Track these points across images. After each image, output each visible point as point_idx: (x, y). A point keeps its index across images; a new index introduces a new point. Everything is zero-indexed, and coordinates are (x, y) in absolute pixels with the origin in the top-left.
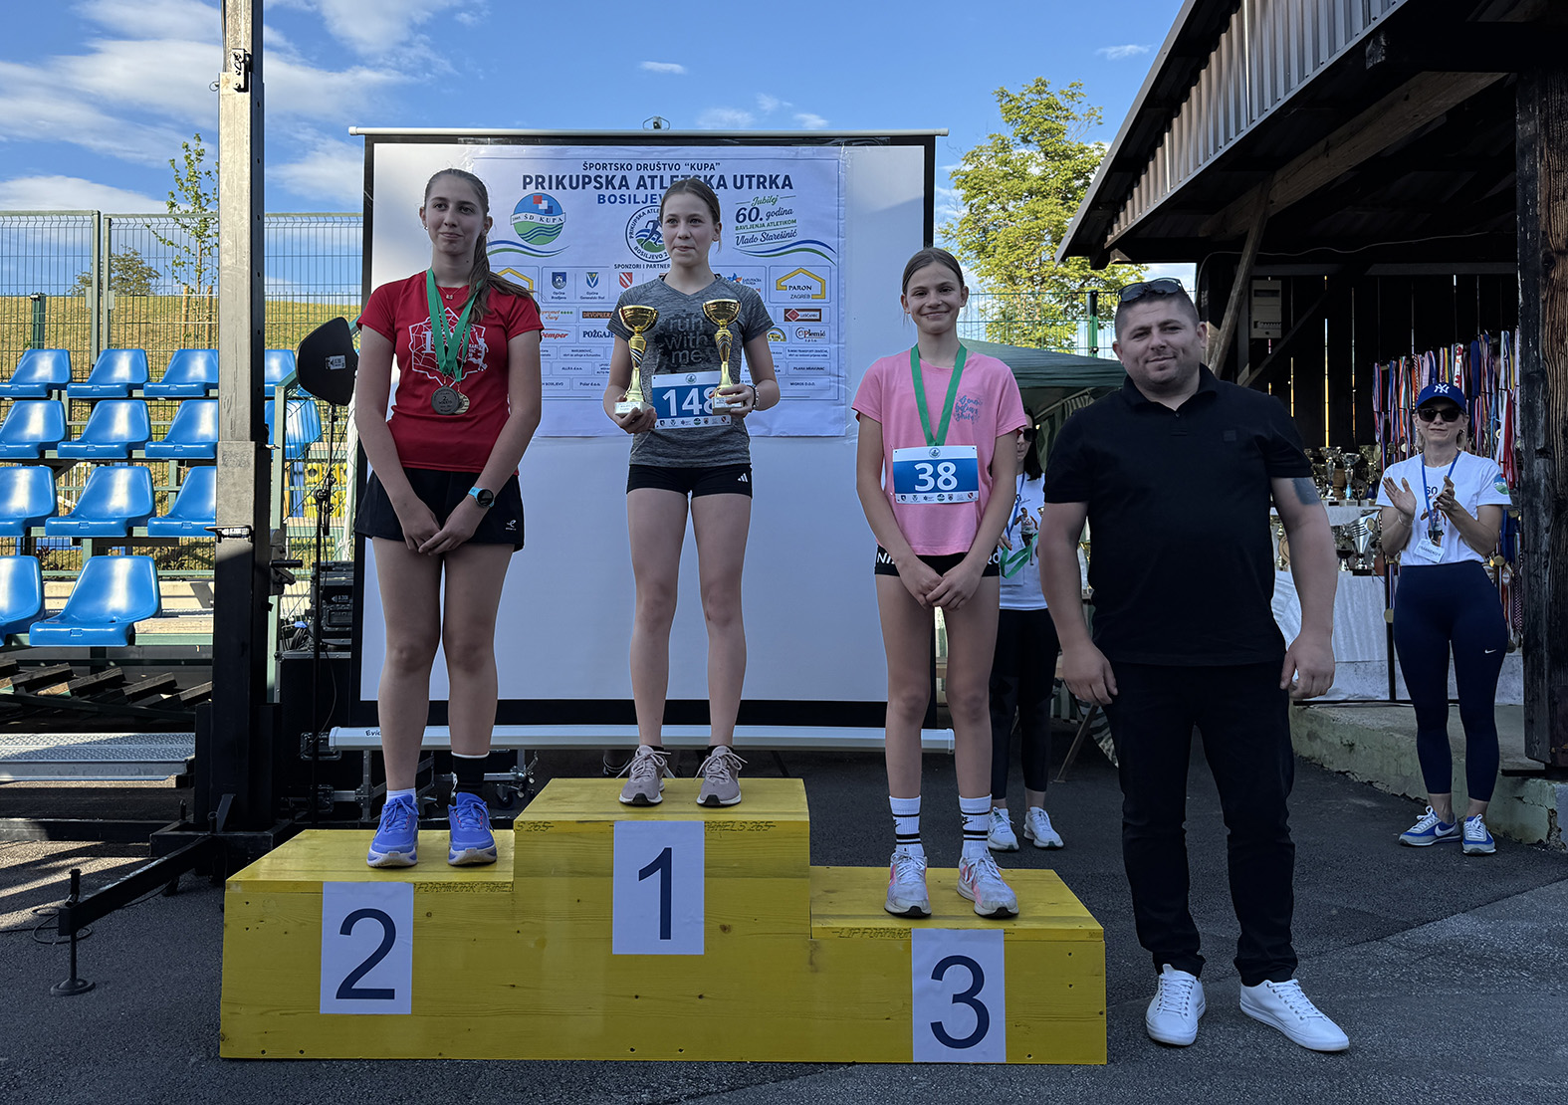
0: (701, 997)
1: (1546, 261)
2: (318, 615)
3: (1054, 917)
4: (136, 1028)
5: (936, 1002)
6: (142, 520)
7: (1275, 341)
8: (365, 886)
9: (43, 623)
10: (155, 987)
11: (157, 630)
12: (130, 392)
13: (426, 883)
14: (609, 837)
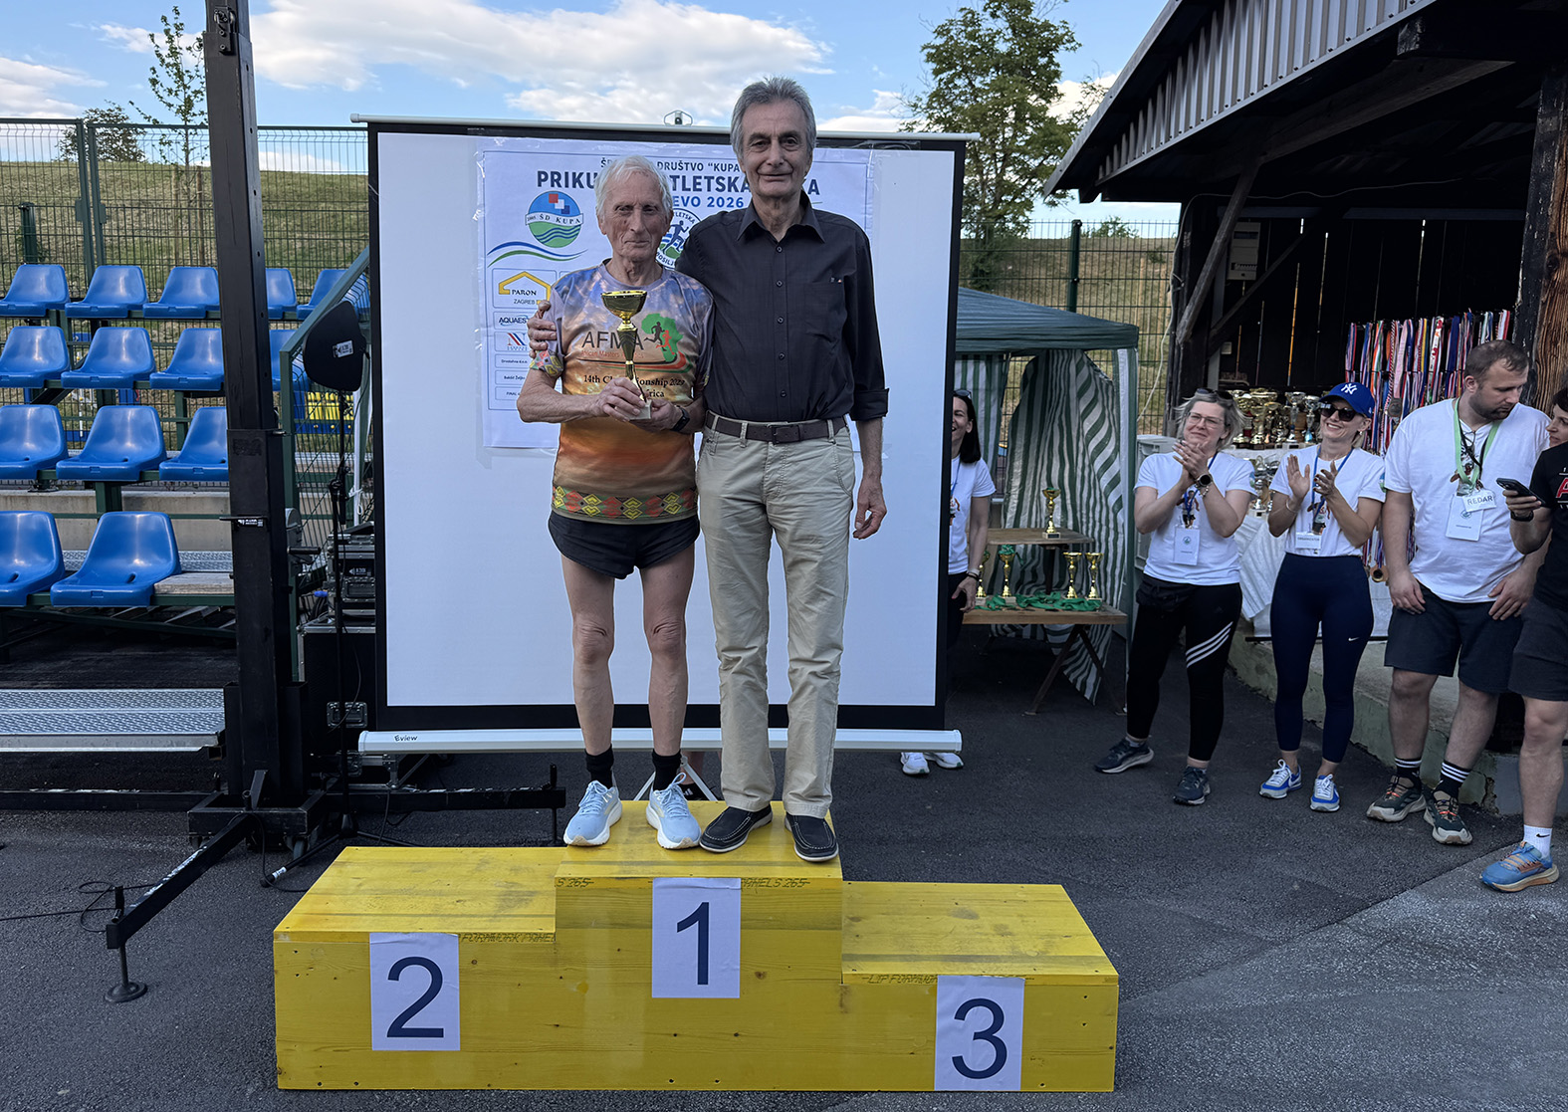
0: (736, 1035)
1: (1551, 263)
2: (338, 587)
3: (1070, 957)
4: (190, 1046)
5: (958, 1039)
6: (153, 464)
7: (1249, 283)
8: (411, 937)
9: (63, 583)
10: (205, 990)
11: (177, 592)
12: (129, 312)
13: (470, 934)
14: (649, 892)
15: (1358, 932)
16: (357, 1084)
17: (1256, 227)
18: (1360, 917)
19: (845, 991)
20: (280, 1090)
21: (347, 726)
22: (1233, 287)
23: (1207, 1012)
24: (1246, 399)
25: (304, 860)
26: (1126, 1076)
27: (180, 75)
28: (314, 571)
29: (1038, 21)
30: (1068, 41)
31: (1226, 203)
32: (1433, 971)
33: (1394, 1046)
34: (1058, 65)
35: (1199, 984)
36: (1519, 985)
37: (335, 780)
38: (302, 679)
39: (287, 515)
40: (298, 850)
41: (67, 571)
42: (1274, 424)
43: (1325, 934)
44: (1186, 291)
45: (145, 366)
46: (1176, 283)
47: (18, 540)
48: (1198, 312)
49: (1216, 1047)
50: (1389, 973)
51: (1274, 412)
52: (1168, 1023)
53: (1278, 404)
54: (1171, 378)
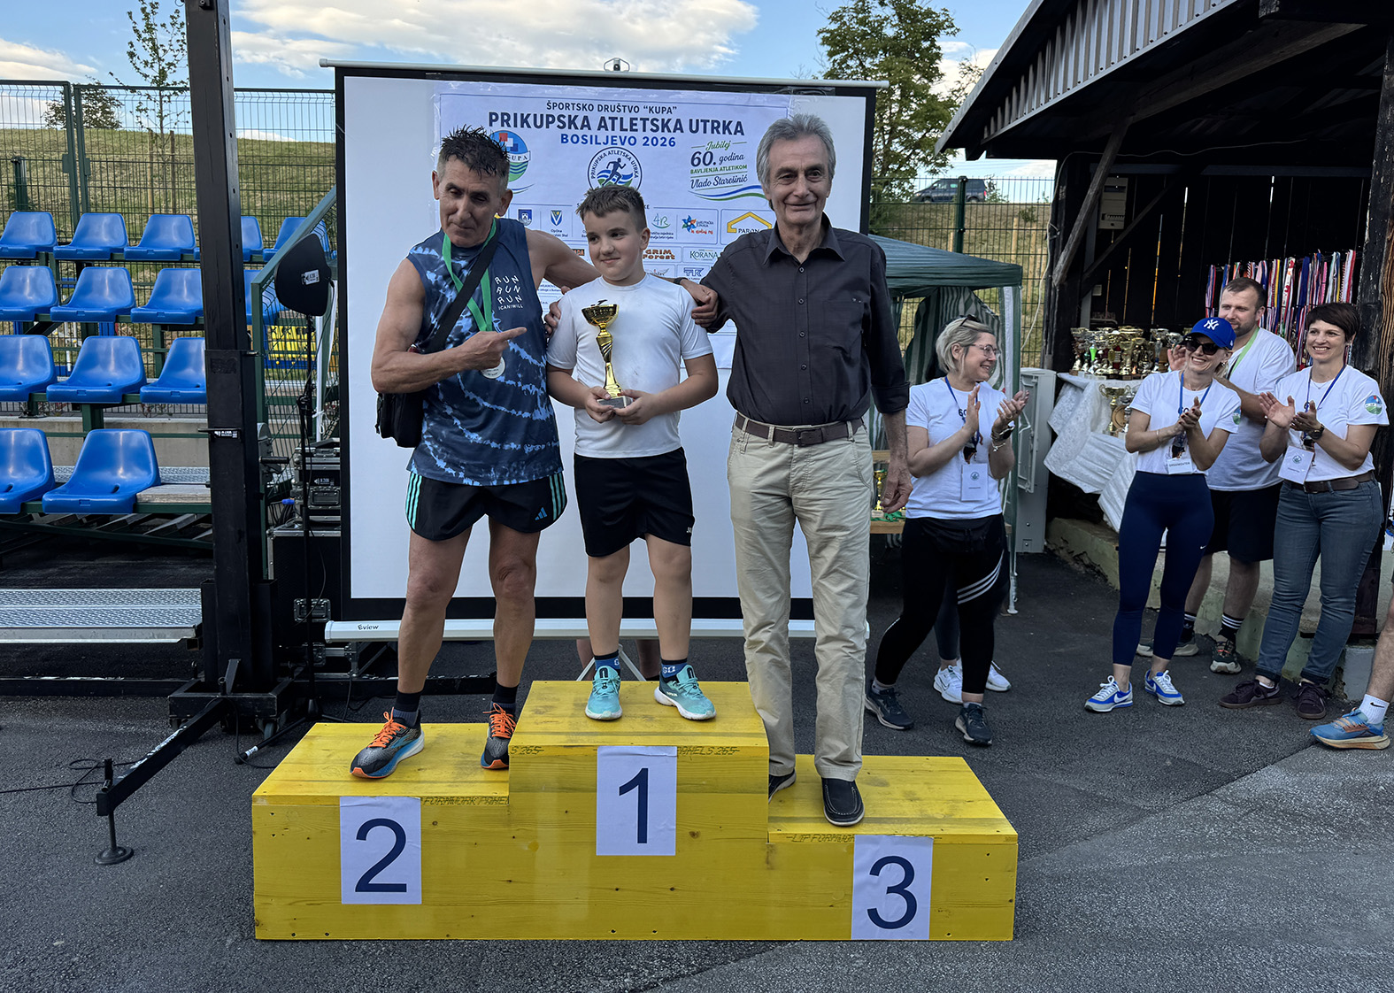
0: (672, 889)
2: (305, 495)
3: (974, 819)
4: (174, 903)
5: (874, 893)
6: (135, 388)
7: (1118, 232)
8: (377, 800)
9: (53, 493)
10: (187, 854)
11: (157, 501)
12: (112, 255)
13: (432, 797)
14: (594, 759)
15: (1226, 801)
16: (327, 934)
17: (1125, 182)
18: (1228, 789)
19: (771, 849)
20: (257, 940)
21: (313, 620)
22: (1104, 236)
23: (1094, 872)
24: (1115, 336)
25: (274, 740)
26: (1024, 926)
27: (155, 49)
28: (281, 484)
29: (921, 8)
30: (948, 27)
31: (1097, 160)
32: (1295, 835)
33: (1263, 900)
34: (939, 48)
35: (1085, 847)
36: (1372, 847)
37: (301, 669)
38: (271, 577)
39: (259, 429)
40: (268, 730)
41: (57, 483)
42: (1141, 357)
43: (1197, 803)
44: (1061, 239)
45: (124, 301)
46: (1052, 231)
47: (12, 455)
48: (1073, 257)
49: (1103, 901)
50: (1255, 837)
51: (1139, 348)
52: (1059, 881)
53: (1144, 339)
54: (1048, 317)
